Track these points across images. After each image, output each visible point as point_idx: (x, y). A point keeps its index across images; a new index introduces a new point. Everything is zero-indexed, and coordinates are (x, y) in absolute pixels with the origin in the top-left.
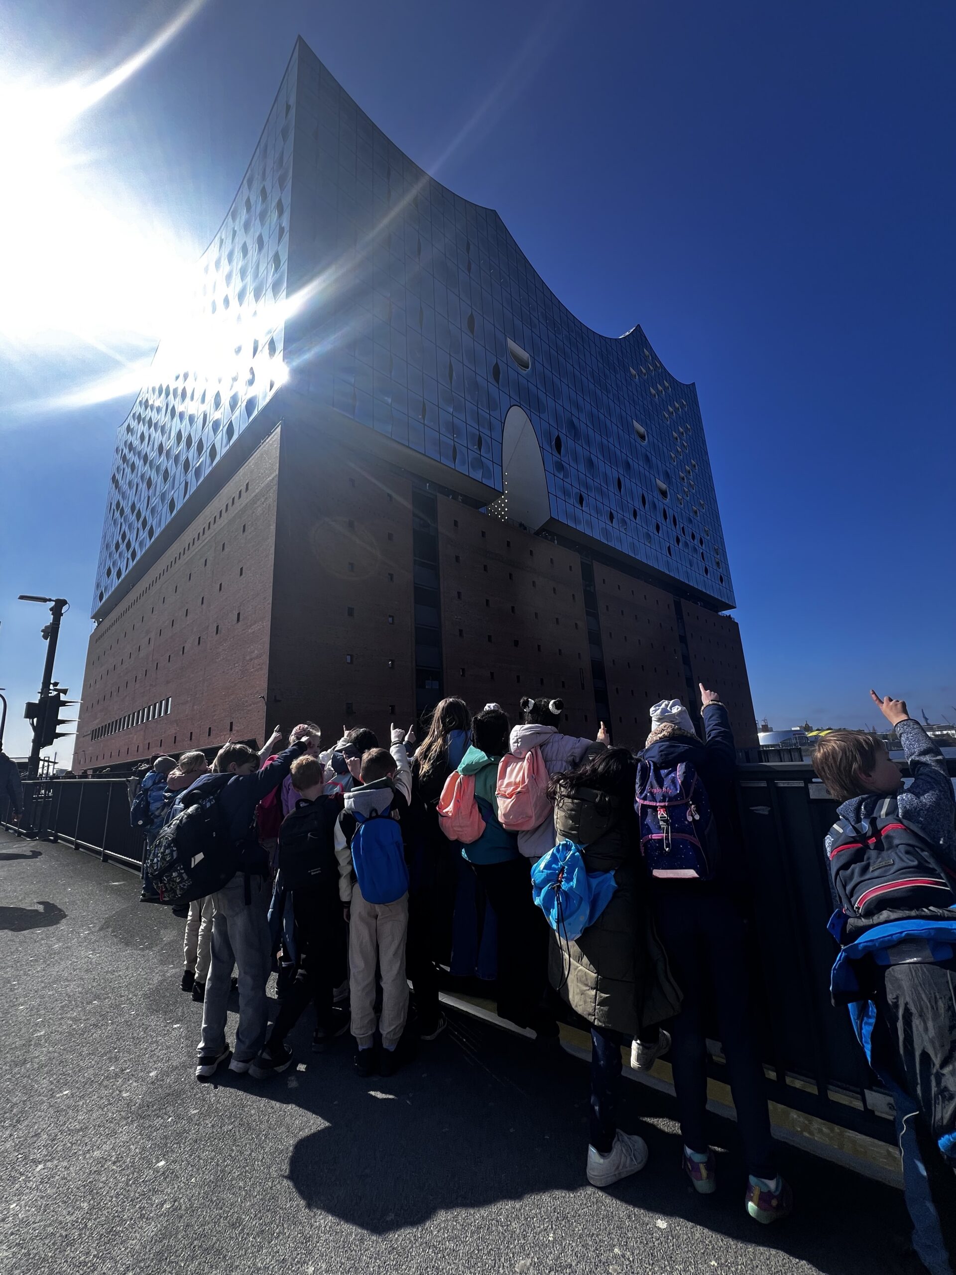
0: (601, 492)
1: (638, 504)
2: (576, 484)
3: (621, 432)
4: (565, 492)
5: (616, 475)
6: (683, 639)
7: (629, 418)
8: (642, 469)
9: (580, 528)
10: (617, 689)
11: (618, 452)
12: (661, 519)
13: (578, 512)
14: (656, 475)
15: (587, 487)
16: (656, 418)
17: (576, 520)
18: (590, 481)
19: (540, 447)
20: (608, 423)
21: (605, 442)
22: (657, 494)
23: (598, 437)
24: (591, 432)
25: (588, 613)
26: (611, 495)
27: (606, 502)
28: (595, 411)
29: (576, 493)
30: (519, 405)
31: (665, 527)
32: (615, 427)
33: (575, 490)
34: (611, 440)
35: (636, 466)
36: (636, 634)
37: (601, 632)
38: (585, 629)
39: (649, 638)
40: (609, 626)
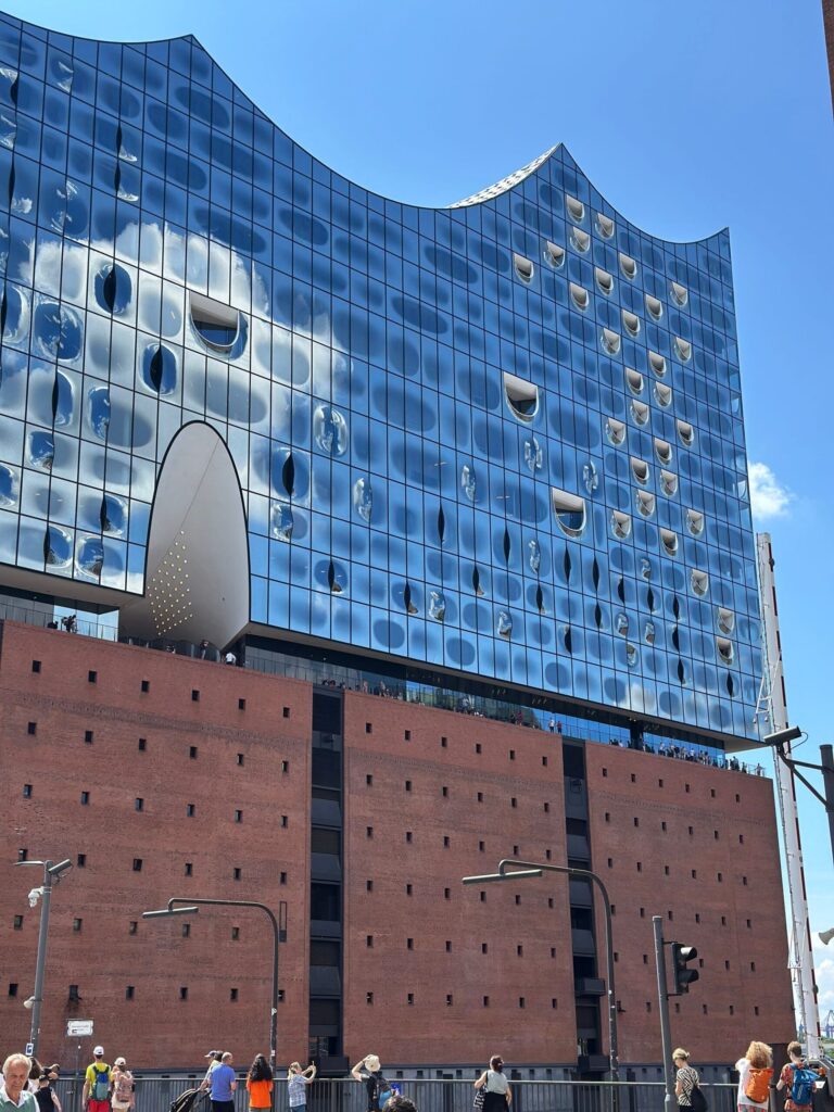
0: (387, 549)
1: (486, 557)
2: (321, 545)
3: (463, 409)
4: (293, 567)
5: (433, 503)
6: (578, 826)
7: (493, 373)
8: (512, 478)
9: (322, 632)
10: (370, 938)
11: (448, 455)
12: (551, 578)
13: (320, 602)
14: (554, 481)
15: (352, 545)
16: (577, 349)
17: (311, 616)
18: (361, 533)
19: (241, 489)
20: (430, 399)
21: (414, 441)
22: (553, 523)
23: (396, 436)
24: (378, 431)
25: (316, 793)
26: (416, 551)
27: (397, 567)
28: (396, 382)
29: (321, 564)
30: (202, 418)
31: (561, 593)
32: (447, 403)
33: (317, 558)
34: (431, 434)
35: (496, 474)
36: (438, 826)
37: (346, 827)
38: (304, 826)
39: (474, 831)
40: (369, 814)
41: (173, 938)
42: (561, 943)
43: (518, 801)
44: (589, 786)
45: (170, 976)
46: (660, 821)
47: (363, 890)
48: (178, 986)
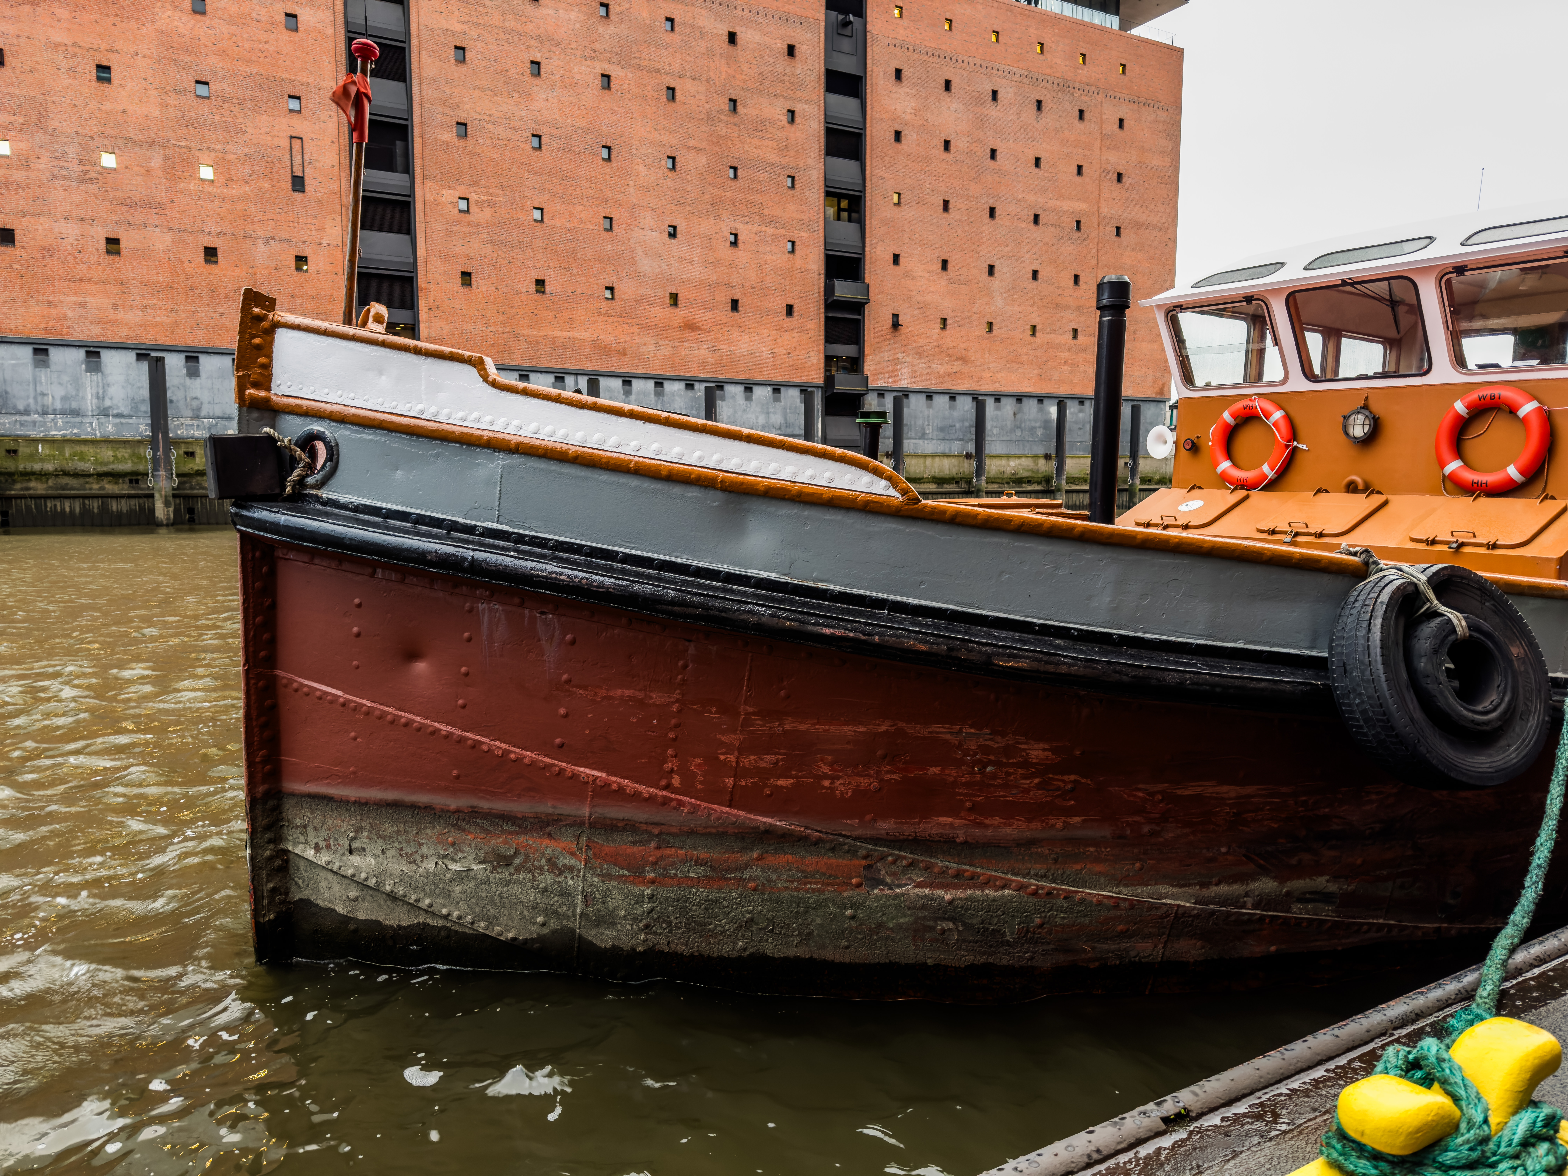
6: (845, 83)
36: (592, 58)
37: (414, 42)
38: (330, 31)
39: (658, 71)
40: (458, 27)
41: (81, 168)
42: (804, 234)
43: (741, 37)
44: (869, 27)
45: (82, 220)
46: (988, 88)
47: (449, 135)
48: (100, 234)
